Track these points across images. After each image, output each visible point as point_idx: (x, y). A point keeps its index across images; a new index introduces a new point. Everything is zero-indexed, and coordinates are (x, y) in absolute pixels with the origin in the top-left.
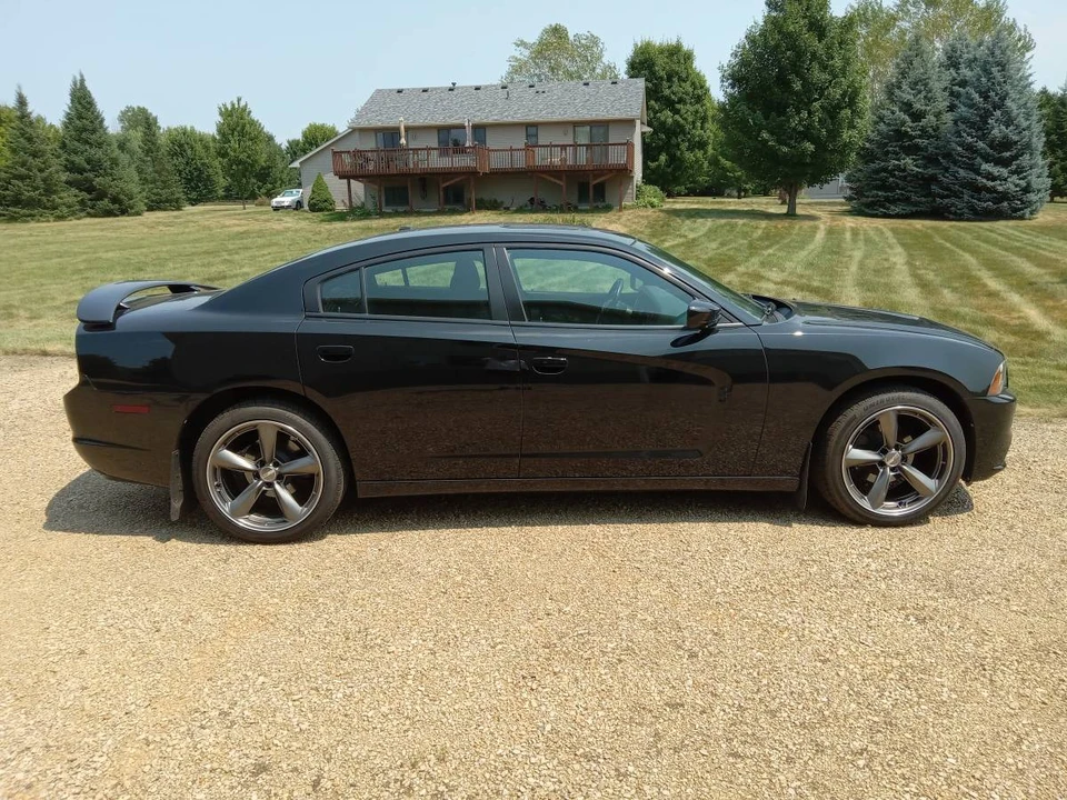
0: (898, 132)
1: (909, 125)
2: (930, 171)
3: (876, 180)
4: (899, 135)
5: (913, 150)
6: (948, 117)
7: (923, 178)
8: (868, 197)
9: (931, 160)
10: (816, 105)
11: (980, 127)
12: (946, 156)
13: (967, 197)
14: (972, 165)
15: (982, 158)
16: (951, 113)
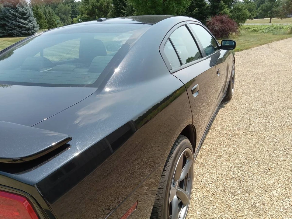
2: (3, 22)
12: (6, 17)
13: (18, 30)
14: (16, 20)
15: (18, 18)
16: (2, 4)
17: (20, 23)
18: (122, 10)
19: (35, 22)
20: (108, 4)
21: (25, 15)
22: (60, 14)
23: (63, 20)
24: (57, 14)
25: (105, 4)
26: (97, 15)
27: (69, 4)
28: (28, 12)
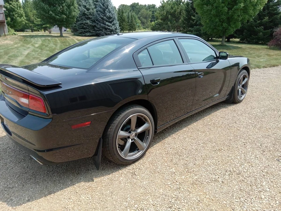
0: (84, 13)
1: (86, 12)
2: (94, 24)
3: (81, 26)
4: (84, 14)
5: (88, 18)
6: (95, 10)
7: (93, 26)
8: (79, 31)
9: (94, 21)
10: (64, 4)
11: (104, 12)
12: (97, 20)
13: (104, 31)
14: (104, 23)
15: (106, 21)
16: (95, 9)
17: (106, 25)
18: (192, 17)
19: (117, 25)
20: (181, 11)
21: (110, 19)
22: (141, 18)
23: (143, 23)
24: (139, 18)
25: (179, 10)
26: (170, 20)
27: (151, 9)
28: (114, 17)
